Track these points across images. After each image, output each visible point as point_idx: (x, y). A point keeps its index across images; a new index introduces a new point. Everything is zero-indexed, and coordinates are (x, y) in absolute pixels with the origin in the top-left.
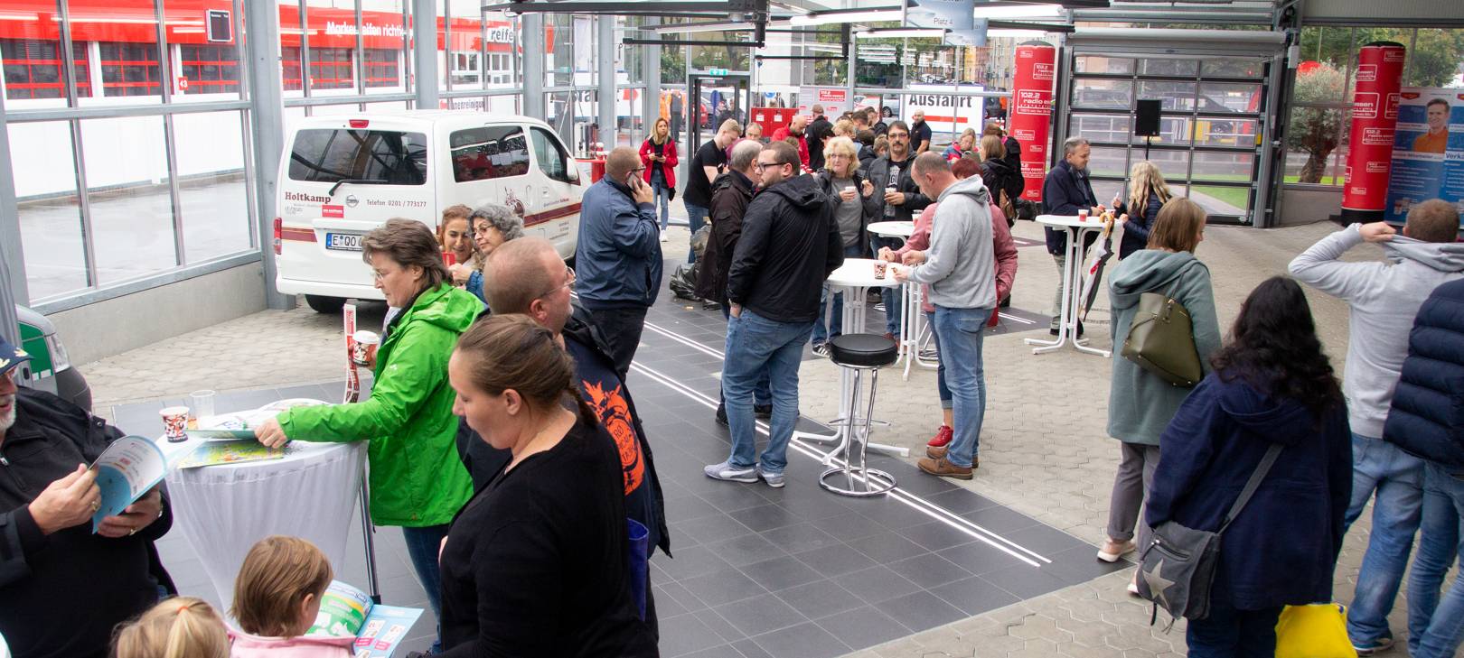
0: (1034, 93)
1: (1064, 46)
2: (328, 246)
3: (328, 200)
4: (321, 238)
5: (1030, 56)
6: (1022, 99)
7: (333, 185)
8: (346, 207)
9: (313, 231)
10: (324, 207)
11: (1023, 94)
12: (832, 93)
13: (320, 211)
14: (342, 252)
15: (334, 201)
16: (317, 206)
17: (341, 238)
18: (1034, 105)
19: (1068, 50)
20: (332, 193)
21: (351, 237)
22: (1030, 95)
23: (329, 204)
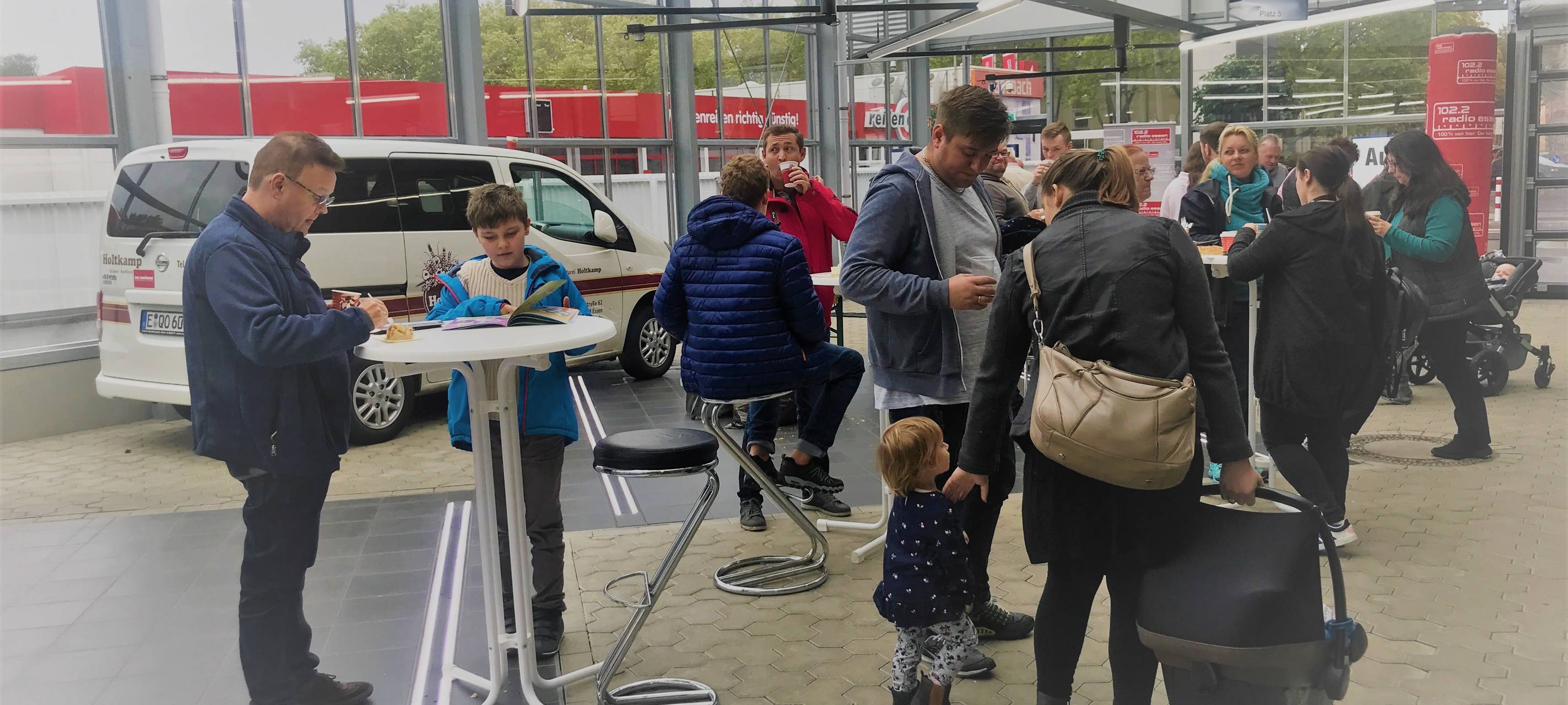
0: (1459, 106)
1: (1516, 30)
2: (142, 329)
3: (139, 263)
4: (135, 316)
5: (1450, 49)
6: (1439, 117)
7: (138, 241)
8: (157, 274)
9: (126, 307)
10: (137, 273)
11: (1441, 111)
12: (1151, 132)
13: (131, 278)
14: (158, 337)
15: (148, 263)
16: (126, 272)
17: (156, 317)
18: (1461, 125)
19: (1522, 37)
20: (141, 251)
21: (165, 315)
22: (1454, 110)
23: (141, 268)
